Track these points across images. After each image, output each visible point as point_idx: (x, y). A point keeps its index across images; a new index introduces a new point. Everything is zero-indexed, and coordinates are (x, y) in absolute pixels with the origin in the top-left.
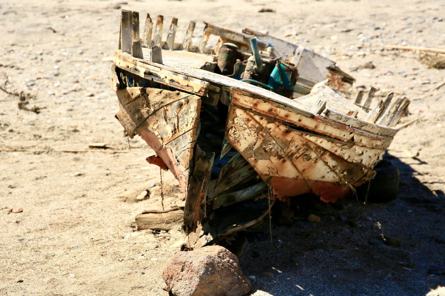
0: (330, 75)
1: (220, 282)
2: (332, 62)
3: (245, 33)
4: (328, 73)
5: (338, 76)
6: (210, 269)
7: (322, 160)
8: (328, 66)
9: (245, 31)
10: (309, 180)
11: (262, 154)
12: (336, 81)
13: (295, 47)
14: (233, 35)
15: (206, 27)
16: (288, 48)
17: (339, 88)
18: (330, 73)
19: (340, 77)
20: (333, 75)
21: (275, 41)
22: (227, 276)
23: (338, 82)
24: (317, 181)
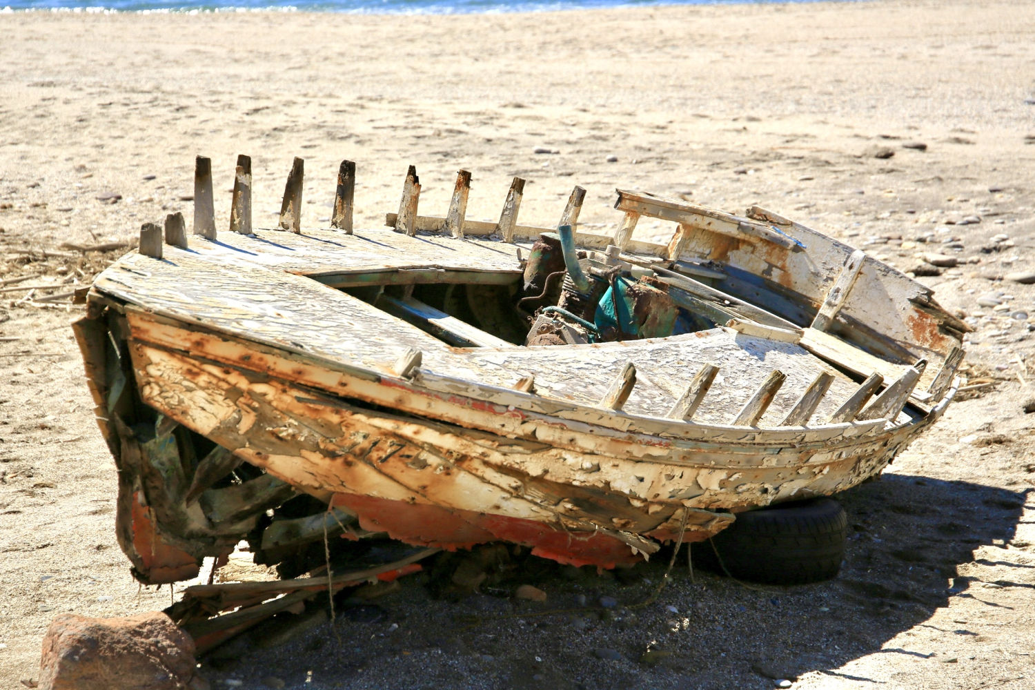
0: (916, 316)
1: (113, 680)
2: (925, 289)
3: (751, 217)
4: (911, 310)
5: (934, 321)
6: (83, 651)
7: (465, 470)
8: (913, 297)
9: (753, 213)
10: (453, 508)
11: (272, 444)
12: (928, 330)
13: (849, 250)
14: (707, 220)
15: (620, 200)
16: (835, 253)
17: (931, 346)
18: (917, 311)
19: (936, 321)
20: (922, 316)
21: (809, 236)
22: (134, 670)
23: (931, 332)
24: (482, 514)
